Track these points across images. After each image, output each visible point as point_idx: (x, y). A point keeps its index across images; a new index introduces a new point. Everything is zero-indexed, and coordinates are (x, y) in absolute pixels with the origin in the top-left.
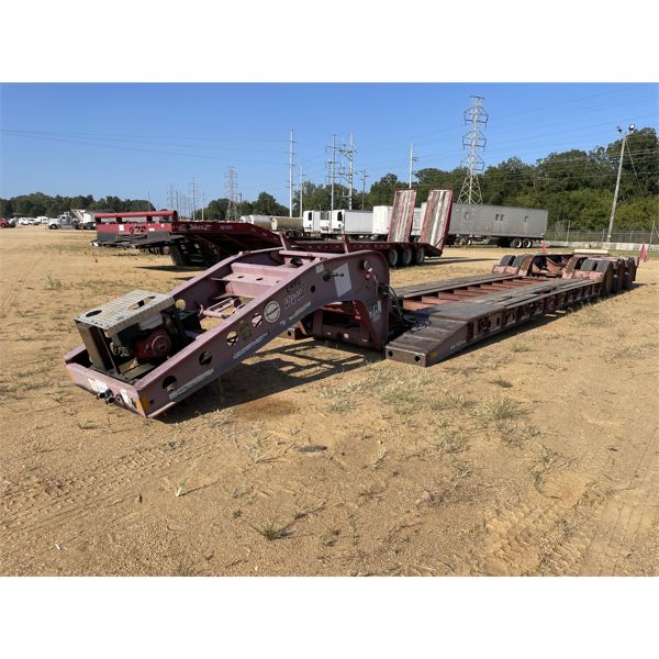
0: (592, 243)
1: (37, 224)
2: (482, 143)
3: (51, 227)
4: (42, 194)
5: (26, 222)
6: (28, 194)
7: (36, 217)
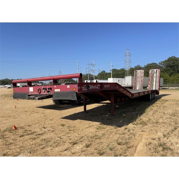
0: (176, 87)
1: (5, 87)
2: (130, 61)
3: (8, 88)
4: (8, 79)
5: (2, 87)
6: (4, 79)
7: (5, 85)
